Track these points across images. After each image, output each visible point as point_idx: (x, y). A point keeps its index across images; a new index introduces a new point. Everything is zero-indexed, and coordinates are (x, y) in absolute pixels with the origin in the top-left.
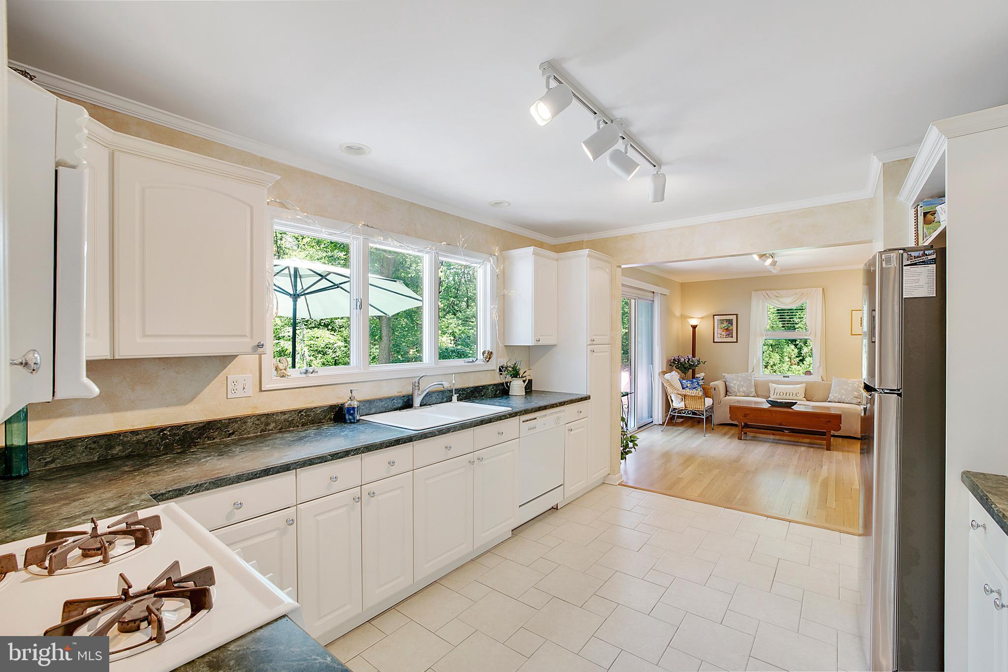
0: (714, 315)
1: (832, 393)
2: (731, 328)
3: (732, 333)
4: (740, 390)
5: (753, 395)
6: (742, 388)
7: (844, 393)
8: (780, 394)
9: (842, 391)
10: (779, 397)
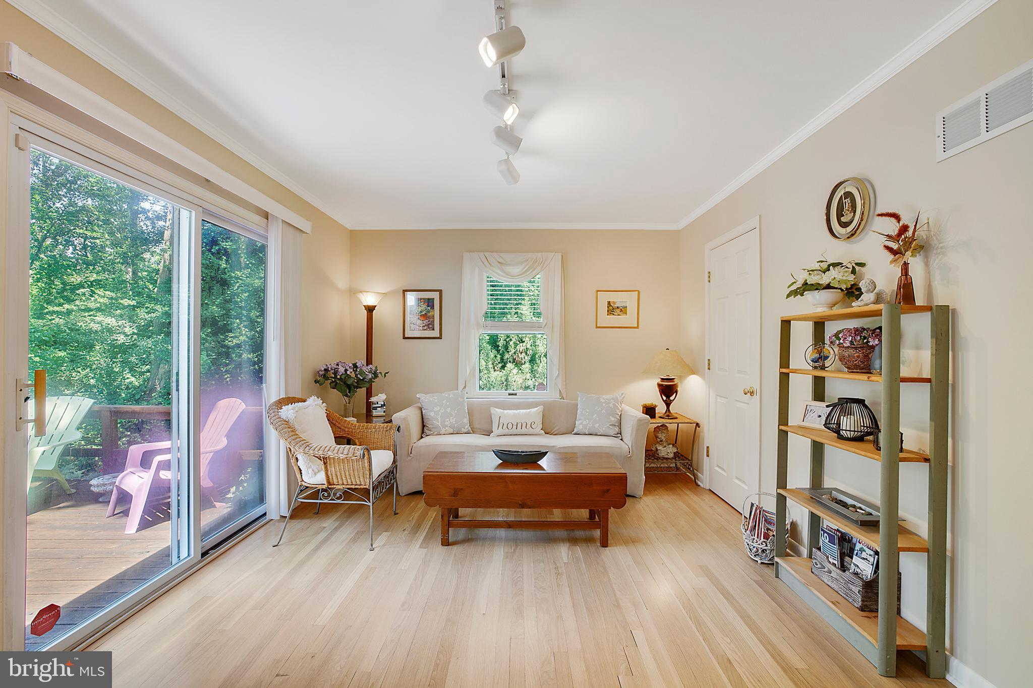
0: (404, 291)
1: (580, 420)
2: (431, 314)
3: (433, 321)
4: (446, 424)
5: (466, 431)
6: (448, 420)
7: (597, 419)
8: (507, 427)
9: (594, 417)
10: (506, 431)
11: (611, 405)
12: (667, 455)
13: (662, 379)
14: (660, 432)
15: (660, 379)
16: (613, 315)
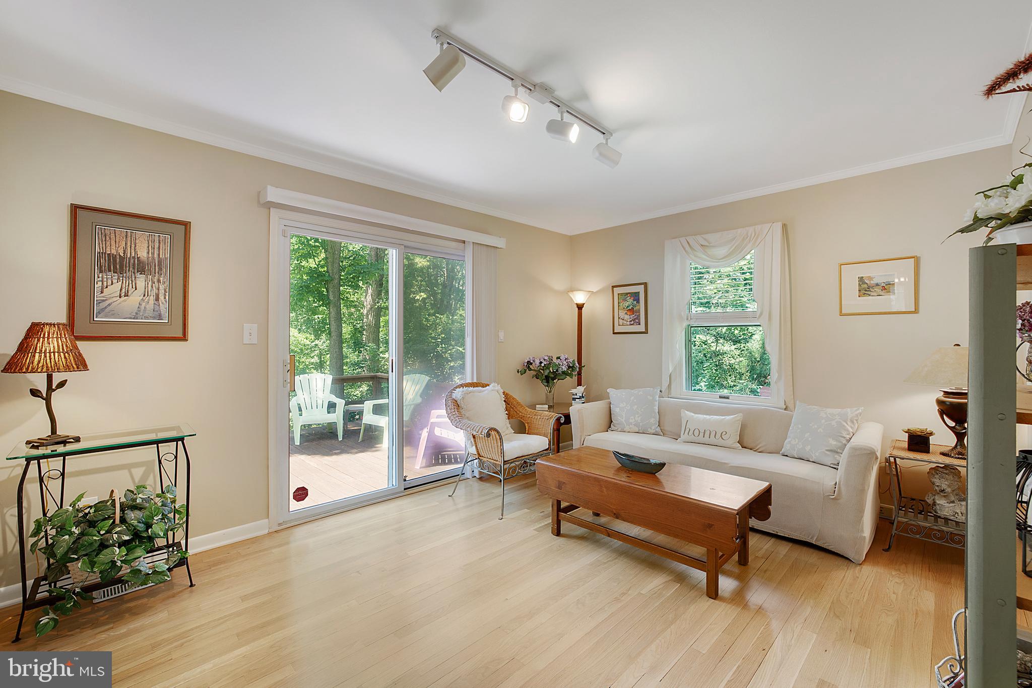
0: (613, 287)
2: (638, 308)
3: (639, 316)
4: (631, 421)
5: (653, 431)
6: (633, 417)
7: (810, 439)
8: (693, 433)
9: (806, 436)
10: (692, 438)
11: (834, 423)
12: (954, 516)
13: (946, 393)
14: (937, 476)
15: (942, 393)
16: (869, 295)
